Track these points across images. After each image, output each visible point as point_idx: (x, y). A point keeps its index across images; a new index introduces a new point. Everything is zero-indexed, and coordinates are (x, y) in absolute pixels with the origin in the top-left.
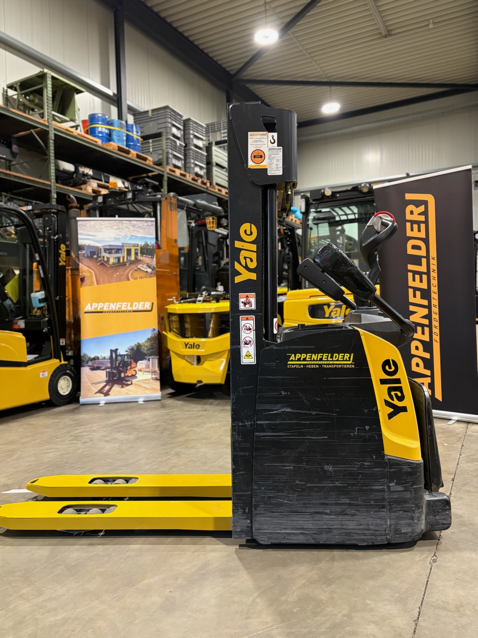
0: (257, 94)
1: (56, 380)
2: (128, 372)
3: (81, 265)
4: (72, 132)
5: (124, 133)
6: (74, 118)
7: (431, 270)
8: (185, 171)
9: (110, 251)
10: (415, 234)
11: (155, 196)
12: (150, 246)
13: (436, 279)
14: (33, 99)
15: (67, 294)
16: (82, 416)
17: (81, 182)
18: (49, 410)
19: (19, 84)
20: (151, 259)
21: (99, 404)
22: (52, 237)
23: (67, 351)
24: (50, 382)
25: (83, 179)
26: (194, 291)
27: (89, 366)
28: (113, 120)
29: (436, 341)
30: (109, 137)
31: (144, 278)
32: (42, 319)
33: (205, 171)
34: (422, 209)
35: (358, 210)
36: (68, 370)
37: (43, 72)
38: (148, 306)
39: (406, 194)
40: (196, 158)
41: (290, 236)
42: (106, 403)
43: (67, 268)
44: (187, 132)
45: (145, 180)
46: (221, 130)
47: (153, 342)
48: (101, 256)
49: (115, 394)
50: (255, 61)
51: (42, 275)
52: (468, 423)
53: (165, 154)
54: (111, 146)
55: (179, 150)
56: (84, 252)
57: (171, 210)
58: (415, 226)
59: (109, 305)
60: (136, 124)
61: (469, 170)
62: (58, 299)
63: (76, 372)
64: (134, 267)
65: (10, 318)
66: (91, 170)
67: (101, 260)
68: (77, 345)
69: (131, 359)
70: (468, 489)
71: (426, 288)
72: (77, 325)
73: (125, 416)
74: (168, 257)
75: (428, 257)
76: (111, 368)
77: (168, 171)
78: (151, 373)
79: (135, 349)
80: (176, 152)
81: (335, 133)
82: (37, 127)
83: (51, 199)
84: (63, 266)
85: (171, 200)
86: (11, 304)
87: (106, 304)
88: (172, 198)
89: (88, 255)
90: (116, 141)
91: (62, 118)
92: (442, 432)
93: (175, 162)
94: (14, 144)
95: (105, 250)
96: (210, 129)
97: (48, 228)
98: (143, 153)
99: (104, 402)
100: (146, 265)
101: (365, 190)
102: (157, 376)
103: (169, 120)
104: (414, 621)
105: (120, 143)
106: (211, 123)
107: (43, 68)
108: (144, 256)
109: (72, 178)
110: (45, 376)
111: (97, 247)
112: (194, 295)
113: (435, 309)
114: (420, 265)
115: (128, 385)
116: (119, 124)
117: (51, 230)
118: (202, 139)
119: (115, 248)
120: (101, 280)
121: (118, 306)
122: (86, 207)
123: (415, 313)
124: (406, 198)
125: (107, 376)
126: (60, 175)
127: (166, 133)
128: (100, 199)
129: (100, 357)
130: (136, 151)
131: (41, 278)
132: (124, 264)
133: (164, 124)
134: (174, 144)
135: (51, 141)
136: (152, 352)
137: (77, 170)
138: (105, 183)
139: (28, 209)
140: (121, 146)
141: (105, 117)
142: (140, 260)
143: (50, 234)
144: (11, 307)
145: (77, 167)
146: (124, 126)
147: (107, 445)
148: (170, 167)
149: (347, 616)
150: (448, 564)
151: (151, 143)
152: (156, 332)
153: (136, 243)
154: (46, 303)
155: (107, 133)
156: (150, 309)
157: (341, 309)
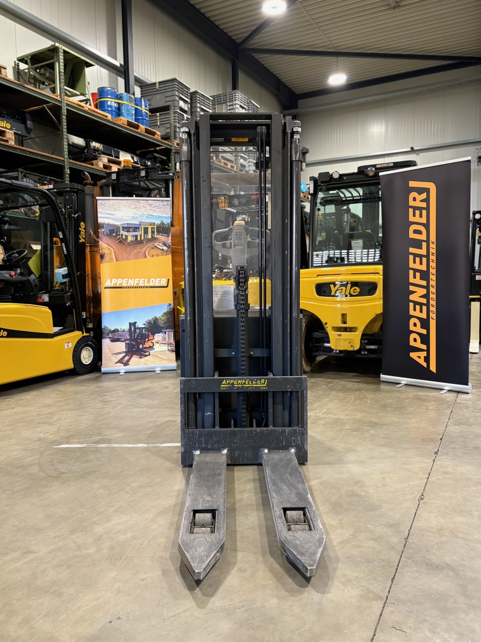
0: (263, 63)
1: (79, 351)
2: (146, 344)
3: (100, 241)
4: (83, 107)
5: (133, 107)
6: (84, 92)
7: (431, 253)
9: (128, 229)
10: (417, 219)
11: (168, 174)
12: (166, 225)
13: (435, 262)
14: (44, 73)
15: (86, 271)
16: (106, 383)
17: (93, 156)
18: (74, 378)
19: (29, 57)
20: (167, 237)
21: (120, 373)
22: (73, 215)
23: (87, 324)
24: (74, 352)
25: (94, 154)
27: (110, 338)
28: (121, 94)
29: (433, 319)
30: (118, 112)
31: (160, 256)
32: (65, 294)
34: (424, 196)
35: (363, 191)
36: (90, 342)
37: (54, 45)
38: (164, 282)
39: (410, 182)
42: (125, 372)
43: (86, 245)
44: (194, 105)
45: (153, 154)
46: (227, 102)
47: (169, 316)
48: (119, 234)
49: (134, 364)
50: (263, 30)
51: (65, 252)
52: (458, 392)
53: (173, 128)
54: (121, 121)
56: (104, 230)
58: (417, 212)
59: (128, 281)
60: (144, 99)
61: (469, 161)
62: (79, 274)
63: (97, 344)
64: (150, 244)
65: (34, 292)
66: (102, 145)
67: (120, 238)
68: (97, 318)
69: (148, 332)
70: (454, 446)
71: (425, 270)
72: (97, 299)
73: (146, 384)
75: (428, 241)
76: (130, 339)
77: (175, 145)
78: (167, 345)
79: (152, 322)
81: (341, 104)
82: (50, 102)
83: (65, 175)
84: (83, 242)
86: (35, 279)
87: (125, 280)
89: (107, 233)
90: (125, 116)
91: (72, 92)
92: (435, 400)
94: (29, 120)
95: (124, 228)
96: (217, 100)
97: (68, 207)
98: (150, 127)
100: (161, 243)
101: (371, 174)
102: (173, 348)
103: (177, 93)
104: (404, 539)
105: (129, 117)
106: (216, 95)
107: (55, 42)
108: (161, 234)
109: (84, 153)
111: (115, 225)
113: (433, 290)
114: (421, 248)
115: (146, 356)
116: (128, 98)
117: (72, 209)
119: (133, 226)
120: (120, 257)
121: (136, 282)
122: (100, 183)
123: (414, 292)
124: (410, 186)
125: (126, 348)
126: (71, 149)
127: (174, 106)
128: (114, 176)
129: (119, 330)
130: (144, 125)
131: (65, 255)
132: (141, 242)
133: (171, 97)
134: (182, 118)
135: (64, 117)
136: (168, 325)
137: (88, 146)
138: (115, 159)
139: (50, 188)
140: (131, 121)
141: (113, 91)
142: (157, 238)
143: (70, 212)
144: (35, 282)
145: (88, 142)
146: (132, 99)
147: (135, 409)
148: (177, 141)
149: (353, 535)
150: (434, 501)
151: (158, 117)
152: (171, 307)
153: (153, 222)
154: (69, 278)
155: (117, 107)
156: (166, 286)
157: (346, 288)
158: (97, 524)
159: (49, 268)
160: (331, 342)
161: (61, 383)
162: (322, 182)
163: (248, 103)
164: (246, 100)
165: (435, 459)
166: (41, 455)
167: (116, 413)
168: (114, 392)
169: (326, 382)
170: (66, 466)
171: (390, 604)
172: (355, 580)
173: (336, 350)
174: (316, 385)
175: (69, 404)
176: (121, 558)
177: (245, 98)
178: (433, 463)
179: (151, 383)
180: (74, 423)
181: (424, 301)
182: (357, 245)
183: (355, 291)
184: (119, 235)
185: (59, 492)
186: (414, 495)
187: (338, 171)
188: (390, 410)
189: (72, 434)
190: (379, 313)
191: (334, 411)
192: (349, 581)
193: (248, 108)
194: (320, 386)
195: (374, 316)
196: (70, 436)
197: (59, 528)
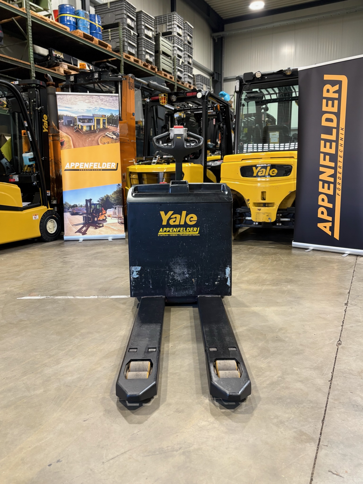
1: (45, 222)
2: (100, 217)
3: (60, 131)
4: (46, 20)
5: (88, 22)
6: (47, 8)
7: (340, 139)
8: (138, 58)
9: (83, 120)
10: (329, 109)
11: (117, 76)
12: (115, 117)
13: (343, 146)
15: (50, 156)
16: (67, 248)
17: (55, 64)
18: (41, 244)
20: (116, 128)
21: (79, 240)
22: (37, 108)
23: (52, 201)
24: (41, 223)
25: (56, 61)
26: (149, 155)
27: (70, 212)
28: (78, 10)
29: (338, 195)
30: (76, 25)
31: (110, 143)
32: (32, 174)
33: (154, 58)
34: (337, 87)
35: (279, 91)
36: (54, 215)
38: (114, 166)
39: (325, 75)
40: (146, 46)
41: (225, 112)
42: (83, 240)
43: (49, 134)
44: (139, 23)
45: (106, 64)
46: (166, 23)
47: (118, 194)
48: (76, 124)
49: (90, 233)
51: (30, 139)
52: (357, 256)
53: (122, 42)
54: (78, 33)
55: (132, 39)
56: (63, 121)
57: (130, 89)
58: (330, 103)
59: (84, 165)
60: (98, 15)
62: (43, 159)
63: (59, 216)
64: (102, 134)
65: (6, 173)
66: (62, 54)
67: (76, 128)
68: (60, 196)
69: (102, 208)
71: (334, 153)
72: (59, 180)
73: (100, 249)
74: (127, 128)
75: (338, 128)
76: (87, 213)
77: (124, 57)
78: (117, 219)
79: (105, 199)
80: (131, 40)
81: (259, 28)
82: (17, 15)
83: (31, 77)
84: (46, 132)
85: (130, 80)
86: (7, 162)
87: (81, 163)
88: (131, 78)
89: (66, 123)
90: (82, 29)
91: (37, 8)
92: (338, 262)
93: (129, 49)
94: (0, 30)
95: (80, 119)
96: (159, 21)
97: (32, 101)
98: (103, 41)
99: (82, 239)
100: (112, 132)
101: (289, 73)
102: (122, 221)
103: (125, 12)
105: (85, 31)
106: (158, 16)
108: (110, 125)
109: (47, 60)
110: (36, 218)
111: (73, 117)
112: (149, 158)
113: (340, 170)
114: (331, 134)
115: (100, 227)
116: (84, 14)
117: (35, 103)
118: (151, 30)
119: (87, 118)
120: (77, 144)
121: (90, 165)
122: (60, 85)
123: (323, 172)
124: (325, 79)
125: (84, 220)
126: (37, 57)
127: (122, 23)
128: (72, 78)
129: (78, 205)
130: (98, 38)
131: (30, 141)
132: (94, 131)
133: (120, 15)
134: (129, 33)
135: (30, 28)
136: (118, 202)
137: (51, 54)
138: (74, 66)
139: (16, 84)
140: (86, 33)
141: (71, 8)
142: (107, 129)
143: (34, 105)
144: (6, 165)
145: (50, 51)
146: (87, 15)
147: (90, 268)
148: (126, 54)
149: (281, 377)
150: (350, 346)
151: (109, 32)
152: (120, 187)
153: (104, 114)
154: (35, 161)
155: (74, 22)
156: (116, 169)
157: (266, 169)
158: (47, 367)
159: (19, 154)
160: (252, 216)
161: (30, 248)
162: (246, 81)
163: (184, 24)
164: (182, 21)
165: (346, 310)
166: (5, 305)
167: (73, 271)
168: (74, 255)
169: (247, 248)
170: (25, 314)
171: (323, 447)
172: (287, 421)
173: (256, 222)
174: (239, 250)
175: (35, 264)
176: (67, 398)
177: (182, 19)
178: (345, 313)
179: (104, 248)
180: (36, 279)
181: (332, 180)
182: (274, 136)
183: (273, 172)
184: (76, 126)
185: (16, 337)
186: (332, 340)
187: (261, 72)
188: (302, 270)
189: (34, 288)
190: (293, 191)
191: (256, 270)
192: (282, 422)
193: (184, 28)
194: (243, 251)
195: (289, 194)
196: (32, 289)
197: (12, 369)
